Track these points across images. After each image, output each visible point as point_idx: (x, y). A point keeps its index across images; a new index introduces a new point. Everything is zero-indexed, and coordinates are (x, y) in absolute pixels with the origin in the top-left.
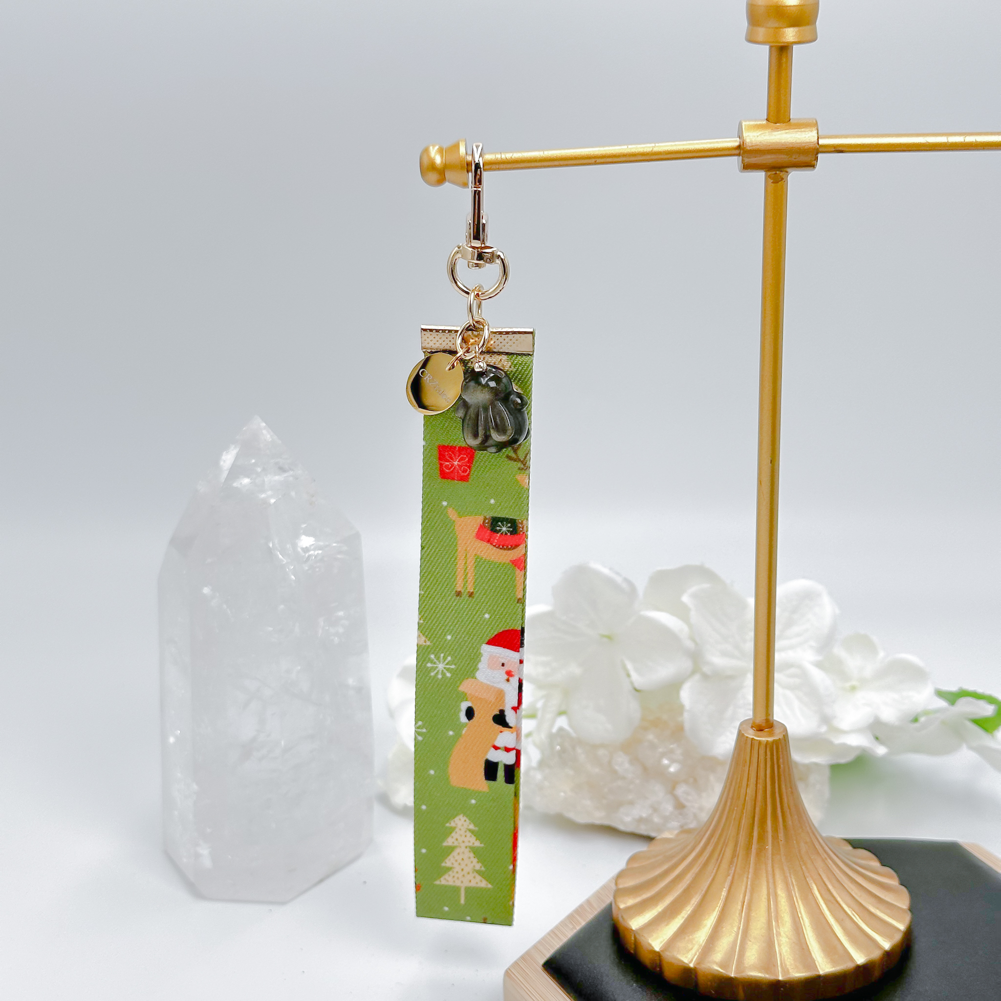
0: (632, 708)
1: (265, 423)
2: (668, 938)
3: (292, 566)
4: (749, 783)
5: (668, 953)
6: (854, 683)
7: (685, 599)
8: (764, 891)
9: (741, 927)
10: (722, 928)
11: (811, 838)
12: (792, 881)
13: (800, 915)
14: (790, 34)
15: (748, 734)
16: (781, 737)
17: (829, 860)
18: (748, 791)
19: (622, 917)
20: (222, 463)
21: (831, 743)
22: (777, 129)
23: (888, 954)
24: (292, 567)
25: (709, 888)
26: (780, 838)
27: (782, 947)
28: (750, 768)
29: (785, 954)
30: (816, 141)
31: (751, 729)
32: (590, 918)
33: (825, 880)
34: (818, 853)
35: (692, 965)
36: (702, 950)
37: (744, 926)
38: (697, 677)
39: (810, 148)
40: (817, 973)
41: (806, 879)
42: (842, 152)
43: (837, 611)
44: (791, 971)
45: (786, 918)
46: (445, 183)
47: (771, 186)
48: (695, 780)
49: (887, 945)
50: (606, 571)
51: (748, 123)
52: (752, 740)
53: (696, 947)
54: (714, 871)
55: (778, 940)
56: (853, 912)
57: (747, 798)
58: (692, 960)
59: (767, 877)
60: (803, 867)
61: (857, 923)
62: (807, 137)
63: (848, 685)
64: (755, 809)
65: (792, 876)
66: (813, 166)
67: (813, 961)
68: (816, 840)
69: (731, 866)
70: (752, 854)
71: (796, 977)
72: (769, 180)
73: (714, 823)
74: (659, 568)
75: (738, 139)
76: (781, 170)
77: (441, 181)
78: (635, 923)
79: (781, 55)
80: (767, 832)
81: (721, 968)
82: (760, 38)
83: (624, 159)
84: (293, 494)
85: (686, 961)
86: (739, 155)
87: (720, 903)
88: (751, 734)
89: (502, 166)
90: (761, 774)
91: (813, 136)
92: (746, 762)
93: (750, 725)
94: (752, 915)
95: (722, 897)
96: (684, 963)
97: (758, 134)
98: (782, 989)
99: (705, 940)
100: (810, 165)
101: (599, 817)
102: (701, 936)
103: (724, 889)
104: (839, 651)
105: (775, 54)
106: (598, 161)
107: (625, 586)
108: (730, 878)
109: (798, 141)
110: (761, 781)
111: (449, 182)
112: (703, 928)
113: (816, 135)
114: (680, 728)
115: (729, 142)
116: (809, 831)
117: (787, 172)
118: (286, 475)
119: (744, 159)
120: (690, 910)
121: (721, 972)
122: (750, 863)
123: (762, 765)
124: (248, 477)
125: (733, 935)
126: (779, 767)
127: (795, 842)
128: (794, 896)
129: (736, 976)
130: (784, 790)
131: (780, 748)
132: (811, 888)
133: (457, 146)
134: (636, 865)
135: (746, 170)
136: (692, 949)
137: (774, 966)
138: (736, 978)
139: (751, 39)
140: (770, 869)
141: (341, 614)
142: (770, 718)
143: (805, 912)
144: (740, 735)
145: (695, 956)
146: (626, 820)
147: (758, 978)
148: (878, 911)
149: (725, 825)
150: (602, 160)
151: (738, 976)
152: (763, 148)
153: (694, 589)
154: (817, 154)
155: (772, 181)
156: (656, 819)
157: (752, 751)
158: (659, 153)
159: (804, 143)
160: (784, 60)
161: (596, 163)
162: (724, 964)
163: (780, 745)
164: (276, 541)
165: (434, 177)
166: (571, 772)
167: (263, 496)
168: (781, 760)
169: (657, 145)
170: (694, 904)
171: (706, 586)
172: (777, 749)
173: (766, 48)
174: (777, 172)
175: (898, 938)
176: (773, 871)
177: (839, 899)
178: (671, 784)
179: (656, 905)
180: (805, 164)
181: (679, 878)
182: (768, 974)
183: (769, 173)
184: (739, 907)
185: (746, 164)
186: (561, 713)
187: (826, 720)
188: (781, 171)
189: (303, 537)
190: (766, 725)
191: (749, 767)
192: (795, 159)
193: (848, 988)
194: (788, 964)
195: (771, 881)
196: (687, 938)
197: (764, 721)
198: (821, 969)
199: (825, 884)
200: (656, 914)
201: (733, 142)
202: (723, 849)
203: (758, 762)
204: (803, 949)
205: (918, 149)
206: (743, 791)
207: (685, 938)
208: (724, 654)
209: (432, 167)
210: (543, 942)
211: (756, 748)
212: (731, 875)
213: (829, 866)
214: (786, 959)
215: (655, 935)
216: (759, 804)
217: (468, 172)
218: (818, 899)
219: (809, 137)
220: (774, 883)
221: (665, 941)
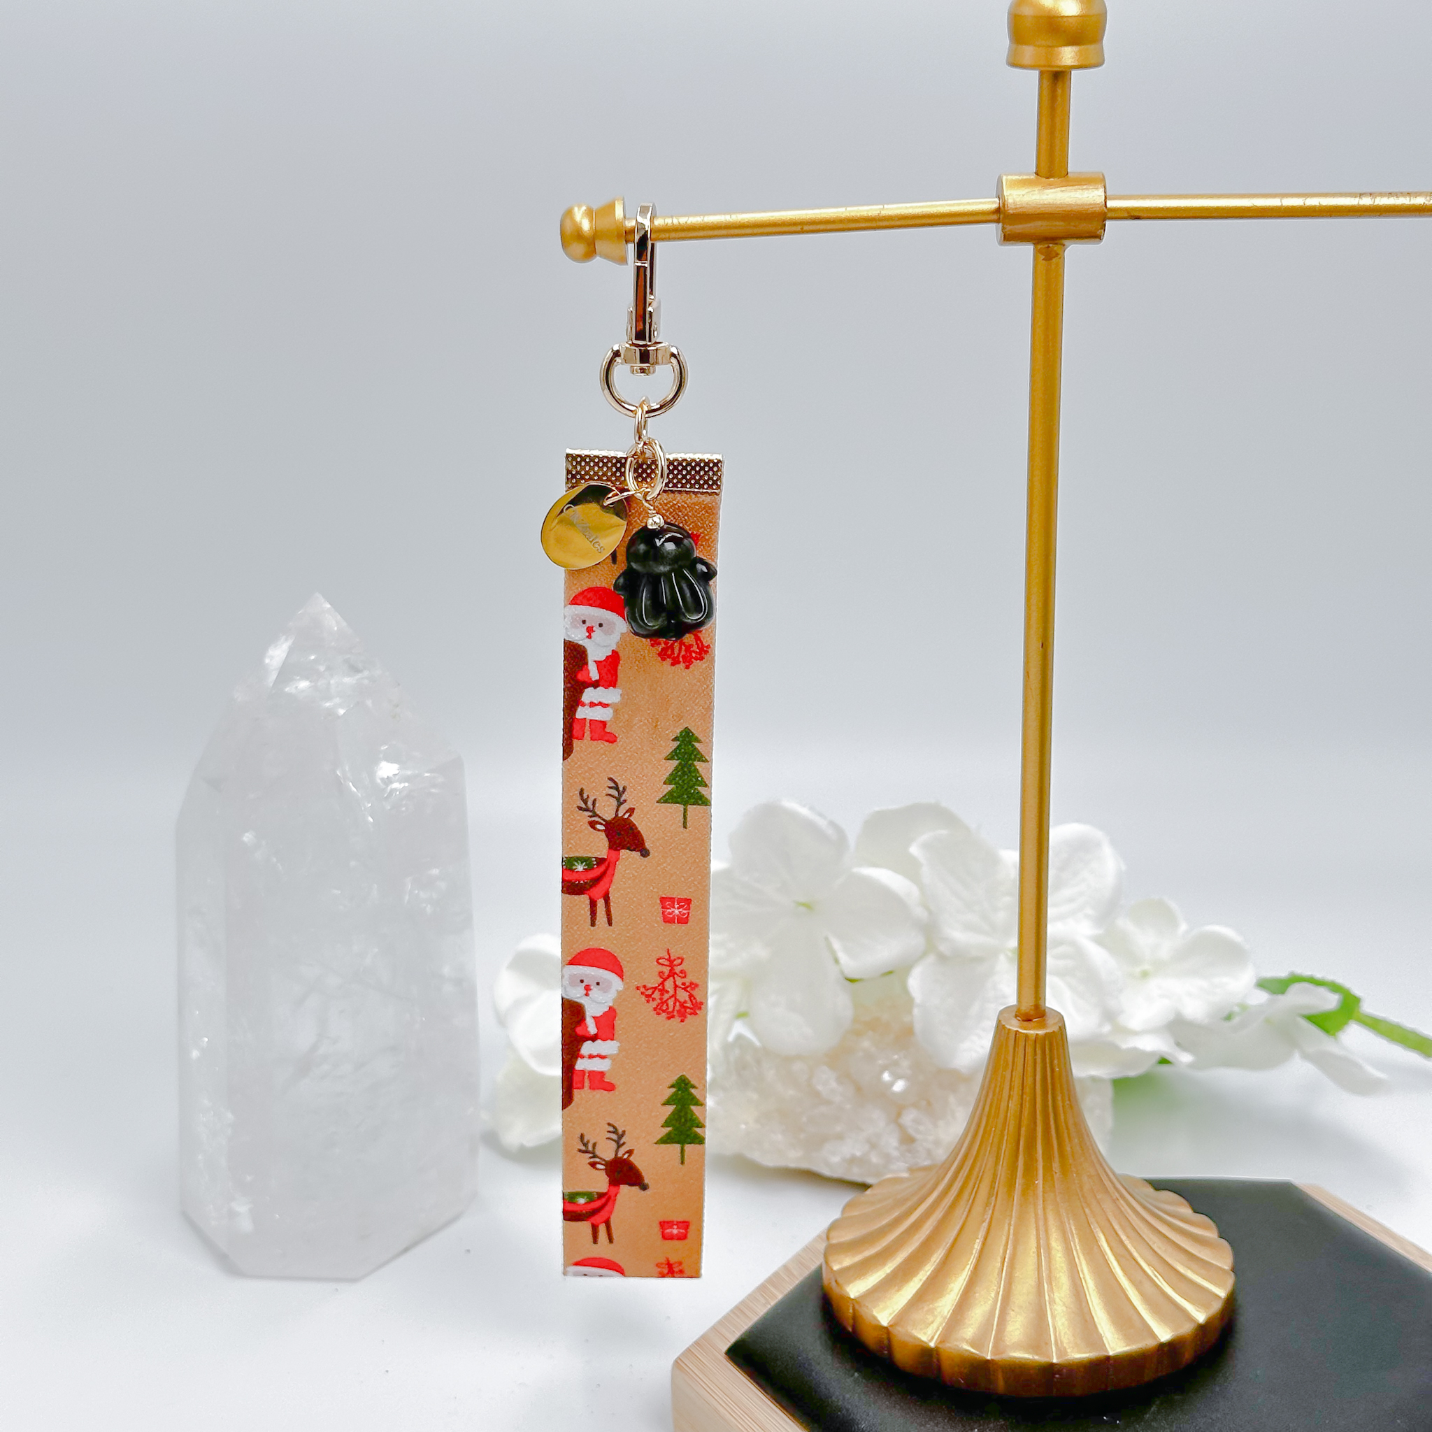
0: (841, 1003)
1: (330, 603)
2: (900, 1308)
3: (369, 803)
4: (1012, 1093)
5: (899, 1329)
6: (1146, 967)
7: (914, 850)
8: (1033, 1243)
9: (1001, 1293)
10: (975, 1293)
11: (1096, 1170)
12: (1071, 1229)
13: (1081, 1276)
14: (1068, 55)
15: (1011, 1025)
16: (1056, 1029)
17: (1122, 1202)
18: (1010, 1105)
19: (836, 1281)
20: (267, 661)
21: (1116, 1048)
22: (1050, 186)
23: (1202, 1329)
24: (370, 805)
25: (956, 1240)
26: (1054, 1169)
27: (1057, 1319)
28: (1014, 1073)
29: (1061, 1328)
30: (1104, 202)
31: (1015, 1020)
32: (789, 1290)
33: (1117, 1227)
34: (1107, 1191)
35: (932, 1345)
36: (946, 1324)
37: (1004, 1291)
38: (931, 959)
39: (1093, 213)
40: (1106, 1354)
41: (1090, 1226)
42: (1138, 218)
43: (1124, 868)
44: (1069, 1351)
45: (1063, 1279)
46: (596, 257)
47: (1042, 263)
48: (929, 1104)
49: (1201, 1317)
50: (804, 811)
51: (1009, 177)
52: (1016, 1034)
53: (939, 1320)
54: (964, 1216)
55: (1051, 1309)
56: (1156, 1273)
57: (1009, 1114)
58: (932, 1338)
59: (1037, 1223)
60: (1087, 1210)
61: (1159, 1286)
62: (1091, 197)
63: (1138, 970)
64: (1019, 1129)
65: (1071, 1221)
66: (1099, 237)
67: (1100, 1337)
68: (1104, 1173)
69: (987, 1208)
70: (1016, 1192)
71: (1076, 1359)
72: (1039, 255)
73: (963, 1150)
74: (877, 809)
75: (997, 200)
76: (1056, 242)
77: (590, 253)
78: (854, 1290)
79: (1056, 84)
80: (1037, 1161)
81: (972, 1347)
82: (1027, 60)
83: (841, 226)
84: (369, 703)
85: (924, 1338)
86: (997, 221)
87: (971, 1260)
88: (1014, 1025)
89: (673, 235)
90: (1029, 1081)
91: (1099, 196)
92: (1007, 1064)
93: (1014, 1014)
94: (1016, 1275)
95: (974, 1252)
96: (923, 1341)
97: (1024, 193)
98: (1057, 1376)
99: (951, 1311)
100: (1095, 236)
101: (794, 1158)
102: (946, 1304)
103: (978, 1241)
104: (1124, 923)
105: (1046, 83)
106: (806, 228)
107: (830, 832)
108: (985, 1225)
109: (1079, 202)
110: (1027, 1090)
111: (601, 257)
112: (949, 1294)
113: (1103, 194)
114: (909, 1031)
115: (985, 203)
116: (1095, 1161)
117: (1064, 245)
118: (359, 676)
119: (1005, 226)
120: (929, 1270)
121: (974, 1353)
122: (1013, 1205)
123: (1029, 1069)
124: (307, 678)
125: (990, 1302)
126: (1053, 1071)
127: (1075, 1175)
128: (1073, 1248)
129: (993, 1358)
130: (1060, 1104)
131: (1055, 1044)
132: (1098, 1238)
133: (611, 207)
134: (855, 1213)
135: (1008, 242)
136: (932, 1322)
137: (1046, 1344)
138: (992, 1360)
139: (1014, 63)
140: (1040, 1212)
141: (435, 872)
142: (1041, 1002)
143: (1089, 1270)
144: (1000, 1028)
145: (936, 1331)
146: (832, 1161)
147: (1023, 1361)
148: (1189, 1271)
149: (978, 1152)
150: (811, 227)
151: (996, 1358)
152: (1031, 211)
153: (925, 837)
154: (1104, 220)
155: (1044, 257)
156: (874, 1159)
157: (1017, 1049)
158: (890, 218)
159: (1086, 205)
160: (1059, 91)
161: (802, 232)
162: (977, 1342)
163: (1054, 1040)
164: (347, 768)
165: (580, 248)
166: (755, 1096)
167: (328, 704)
168: (1056, 1062)
169: (886, 206)
170: (935, 1261)
171: (943, 832)
172: (1051, 1044)
173: (1035, 74)
174: (1051, 245)
175: (1216, 1307)
176: (1045, 1214)
177: (1136, 1254)
178: (895, 1108)
179: (884, 1264)
180: (1087, 235)
181: (916, 1226)
182: (1037, 1355)
183: (1039, 247)
184: (998, 1265)
185: (1007, 234)
186: (741, 1015)
187: (1109, 1016)
188: (1056, 244)
189: (384, 765)
190: (1034, 1012)
191: (1012, 1071)
192: (1074, 226)
193: (1148, 1375)
194: (1065, 1341)
195: (1042, 1228)
196: (926, 1309)
197: (1033, 1008)
198: (1111, 1348)
199: (1117, 1234)
200: (883, 1276)
201: (990, 204)
202: (977, 1186)
203: (1024, 1064)
204: (1086, 1321)
205: (1241, 215)
206: (1003, 1105)
207: (923, 1308)
208: (969, 927)
209: (579, 235)
210: (726, 1320)
211: (1021, 1044)
212: (987, 1221)
213: (1123, 1209)
214: (1062, 1334)
215: (881, 1305)
216: (1025, 1122)
217: (627, 242)
218: (1106, 1254)
219: (1093, 196)
220: (1047, 1231)
221: (896, 1313)
